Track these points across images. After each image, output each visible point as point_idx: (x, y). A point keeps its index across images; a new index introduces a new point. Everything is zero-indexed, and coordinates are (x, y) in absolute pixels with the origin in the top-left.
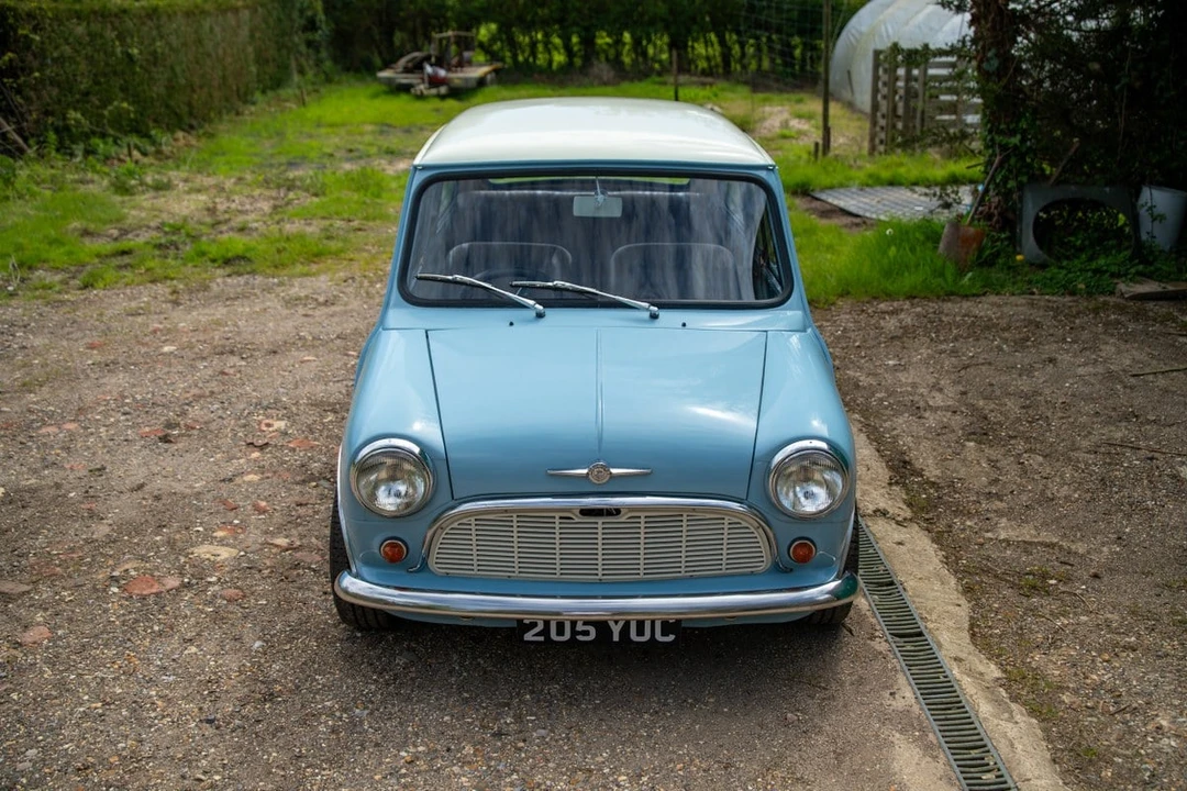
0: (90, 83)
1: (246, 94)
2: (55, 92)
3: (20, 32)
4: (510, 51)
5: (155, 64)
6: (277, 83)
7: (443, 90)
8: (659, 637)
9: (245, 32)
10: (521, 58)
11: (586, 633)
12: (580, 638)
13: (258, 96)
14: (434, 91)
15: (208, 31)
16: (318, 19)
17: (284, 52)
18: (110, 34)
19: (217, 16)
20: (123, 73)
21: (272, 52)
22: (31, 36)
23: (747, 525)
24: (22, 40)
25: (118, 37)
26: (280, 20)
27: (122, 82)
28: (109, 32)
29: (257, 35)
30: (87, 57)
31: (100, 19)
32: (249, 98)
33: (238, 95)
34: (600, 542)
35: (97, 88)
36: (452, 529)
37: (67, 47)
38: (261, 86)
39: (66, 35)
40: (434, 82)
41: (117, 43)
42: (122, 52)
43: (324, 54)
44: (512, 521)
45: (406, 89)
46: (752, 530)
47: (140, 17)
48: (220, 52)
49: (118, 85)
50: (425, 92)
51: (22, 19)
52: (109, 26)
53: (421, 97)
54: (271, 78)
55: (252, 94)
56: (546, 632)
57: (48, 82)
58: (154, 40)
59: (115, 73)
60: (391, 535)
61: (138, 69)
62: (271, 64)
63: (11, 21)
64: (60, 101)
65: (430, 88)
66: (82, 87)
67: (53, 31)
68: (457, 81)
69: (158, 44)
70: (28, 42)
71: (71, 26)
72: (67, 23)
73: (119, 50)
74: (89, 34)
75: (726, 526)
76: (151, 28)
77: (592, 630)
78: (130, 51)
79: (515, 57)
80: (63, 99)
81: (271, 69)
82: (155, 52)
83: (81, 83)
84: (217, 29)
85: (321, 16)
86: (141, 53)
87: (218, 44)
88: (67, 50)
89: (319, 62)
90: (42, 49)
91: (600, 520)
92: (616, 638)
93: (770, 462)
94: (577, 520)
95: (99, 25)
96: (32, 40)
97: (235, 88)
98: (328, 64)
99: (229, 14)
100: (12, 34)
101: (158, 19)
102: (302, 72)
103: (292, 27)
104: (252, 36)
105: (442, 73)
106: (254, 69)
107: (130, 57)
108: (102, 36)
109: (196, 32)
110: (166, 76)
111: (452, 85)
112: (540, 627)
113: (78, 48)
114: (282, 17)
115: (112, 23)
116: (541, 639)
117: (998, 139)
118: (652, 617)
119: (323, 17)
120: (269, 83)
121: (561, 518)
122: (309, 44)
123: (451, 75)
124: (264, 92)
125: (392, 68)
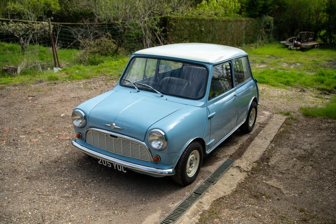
0: (188, 36)
1: (240, 44)
2: (177, 37)
3: (170, 23)
4: (329, 39)
5: (209, 33)
6: (252, 42)
7: (298, 48)
9: (243, 27)
10: (332, 41)
13: (244, 44)
14: (295, 48)
15: (230, 26)
18: (197, 24)
19: (234, 22)
20: (198, 34)
21: (252, 33)
22: (173, 24)
24: (170, 24)
25: (199, 26)
27: (197, 37)
28: (196, 24)
30: (188, 30)
31: (195, 21)
32: (241, 45)
33: (237, 44)
35: (189, 37)
37: (183, 27)
38: (246, 42)
39: (183, 24)
40: (296, 45)
41: (198, 27)
42: (199, 29)
43: (271, 35)
45: (287, 46)
47: (208, 21)
48: (233, 32)
49: (196, 37)
50: (292, 48)
51: (172, 20)
52: (197, 23)
53: (290, 49)
54: (250, 40)
55: (242, 44)
57: (175, 35)
58: (210, 27)
59: (196, 34)
61: (203, 34)
62: (251, 36)
63: (168, 20)
64: (177, 40)
65: (294, 47)
66: (185, 37)
67: (180, 23)
68: (303, 46)
69: (211, 28)
70: (172, 25)
71: (185, 22)
72: (184, 21)
73: (198, 29)
74: (190, 24)
76: (210, 24)
78: (202, 29)
79: (331, 41)
80: (178, 39)
81: (250, 38)
82: (210, 30)
83: (185, 36)
84: (233, 26)
86: (205, 30)
87: (233, 30)
88: (183, 28)
89: (269, 37)
90: (175, 27)
91: (113, 138)
94: (109, 137)
95: (194, 22)
96: (173, 25)
97: (236, 41)
98: (271, 38)
99: (238, 22)
100: (168, 23)
101: (213, 22)
102: (262, 39)
103: (260, 27)
104: (245, 28)
105: (299, 43)
106: (244, 37)
107: (202, 31)
108: (194, 25)
109: (225, 26)
110: (212, 36)
111: (302, 47)
113: (186, 27)
114: (257, 24)
115: (198, 22)
118: (117, 164)
120: (249, 41)
121: (106, 136)
122: (266, 32)
123: (303, 44)
124: (246, 44)
125: (286, 41)
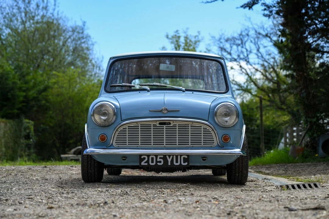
8: (183, 164)
11: (160, 162)
12: (159, 164)
16: (31, 134)
17: (16, 145)
21: (11, 144)
23: (209, 129)
26: (16, 130)
29: (6, 135)
34: (165, 133)
36: (121, 130)
44: (139, 127)
46: (210, 131)
56: (148, 162)
60: (102, 133)
75: (202, 129)
77: (162, 160)
81: (10, 151)
85: (32, 133)
91: (165, 126)
92: (169, 164)
93: (214, 110)
94: (158, 126)
104: (4, 135)
112: (146, 159)
116: (146, 164)
117: (309, 120)
119: (33, 134)
121: (153, 125)
